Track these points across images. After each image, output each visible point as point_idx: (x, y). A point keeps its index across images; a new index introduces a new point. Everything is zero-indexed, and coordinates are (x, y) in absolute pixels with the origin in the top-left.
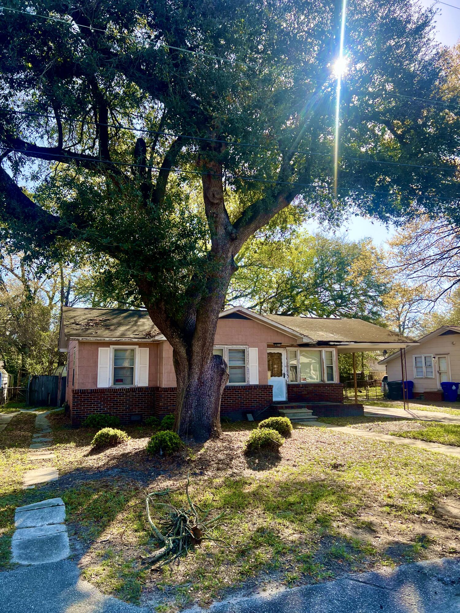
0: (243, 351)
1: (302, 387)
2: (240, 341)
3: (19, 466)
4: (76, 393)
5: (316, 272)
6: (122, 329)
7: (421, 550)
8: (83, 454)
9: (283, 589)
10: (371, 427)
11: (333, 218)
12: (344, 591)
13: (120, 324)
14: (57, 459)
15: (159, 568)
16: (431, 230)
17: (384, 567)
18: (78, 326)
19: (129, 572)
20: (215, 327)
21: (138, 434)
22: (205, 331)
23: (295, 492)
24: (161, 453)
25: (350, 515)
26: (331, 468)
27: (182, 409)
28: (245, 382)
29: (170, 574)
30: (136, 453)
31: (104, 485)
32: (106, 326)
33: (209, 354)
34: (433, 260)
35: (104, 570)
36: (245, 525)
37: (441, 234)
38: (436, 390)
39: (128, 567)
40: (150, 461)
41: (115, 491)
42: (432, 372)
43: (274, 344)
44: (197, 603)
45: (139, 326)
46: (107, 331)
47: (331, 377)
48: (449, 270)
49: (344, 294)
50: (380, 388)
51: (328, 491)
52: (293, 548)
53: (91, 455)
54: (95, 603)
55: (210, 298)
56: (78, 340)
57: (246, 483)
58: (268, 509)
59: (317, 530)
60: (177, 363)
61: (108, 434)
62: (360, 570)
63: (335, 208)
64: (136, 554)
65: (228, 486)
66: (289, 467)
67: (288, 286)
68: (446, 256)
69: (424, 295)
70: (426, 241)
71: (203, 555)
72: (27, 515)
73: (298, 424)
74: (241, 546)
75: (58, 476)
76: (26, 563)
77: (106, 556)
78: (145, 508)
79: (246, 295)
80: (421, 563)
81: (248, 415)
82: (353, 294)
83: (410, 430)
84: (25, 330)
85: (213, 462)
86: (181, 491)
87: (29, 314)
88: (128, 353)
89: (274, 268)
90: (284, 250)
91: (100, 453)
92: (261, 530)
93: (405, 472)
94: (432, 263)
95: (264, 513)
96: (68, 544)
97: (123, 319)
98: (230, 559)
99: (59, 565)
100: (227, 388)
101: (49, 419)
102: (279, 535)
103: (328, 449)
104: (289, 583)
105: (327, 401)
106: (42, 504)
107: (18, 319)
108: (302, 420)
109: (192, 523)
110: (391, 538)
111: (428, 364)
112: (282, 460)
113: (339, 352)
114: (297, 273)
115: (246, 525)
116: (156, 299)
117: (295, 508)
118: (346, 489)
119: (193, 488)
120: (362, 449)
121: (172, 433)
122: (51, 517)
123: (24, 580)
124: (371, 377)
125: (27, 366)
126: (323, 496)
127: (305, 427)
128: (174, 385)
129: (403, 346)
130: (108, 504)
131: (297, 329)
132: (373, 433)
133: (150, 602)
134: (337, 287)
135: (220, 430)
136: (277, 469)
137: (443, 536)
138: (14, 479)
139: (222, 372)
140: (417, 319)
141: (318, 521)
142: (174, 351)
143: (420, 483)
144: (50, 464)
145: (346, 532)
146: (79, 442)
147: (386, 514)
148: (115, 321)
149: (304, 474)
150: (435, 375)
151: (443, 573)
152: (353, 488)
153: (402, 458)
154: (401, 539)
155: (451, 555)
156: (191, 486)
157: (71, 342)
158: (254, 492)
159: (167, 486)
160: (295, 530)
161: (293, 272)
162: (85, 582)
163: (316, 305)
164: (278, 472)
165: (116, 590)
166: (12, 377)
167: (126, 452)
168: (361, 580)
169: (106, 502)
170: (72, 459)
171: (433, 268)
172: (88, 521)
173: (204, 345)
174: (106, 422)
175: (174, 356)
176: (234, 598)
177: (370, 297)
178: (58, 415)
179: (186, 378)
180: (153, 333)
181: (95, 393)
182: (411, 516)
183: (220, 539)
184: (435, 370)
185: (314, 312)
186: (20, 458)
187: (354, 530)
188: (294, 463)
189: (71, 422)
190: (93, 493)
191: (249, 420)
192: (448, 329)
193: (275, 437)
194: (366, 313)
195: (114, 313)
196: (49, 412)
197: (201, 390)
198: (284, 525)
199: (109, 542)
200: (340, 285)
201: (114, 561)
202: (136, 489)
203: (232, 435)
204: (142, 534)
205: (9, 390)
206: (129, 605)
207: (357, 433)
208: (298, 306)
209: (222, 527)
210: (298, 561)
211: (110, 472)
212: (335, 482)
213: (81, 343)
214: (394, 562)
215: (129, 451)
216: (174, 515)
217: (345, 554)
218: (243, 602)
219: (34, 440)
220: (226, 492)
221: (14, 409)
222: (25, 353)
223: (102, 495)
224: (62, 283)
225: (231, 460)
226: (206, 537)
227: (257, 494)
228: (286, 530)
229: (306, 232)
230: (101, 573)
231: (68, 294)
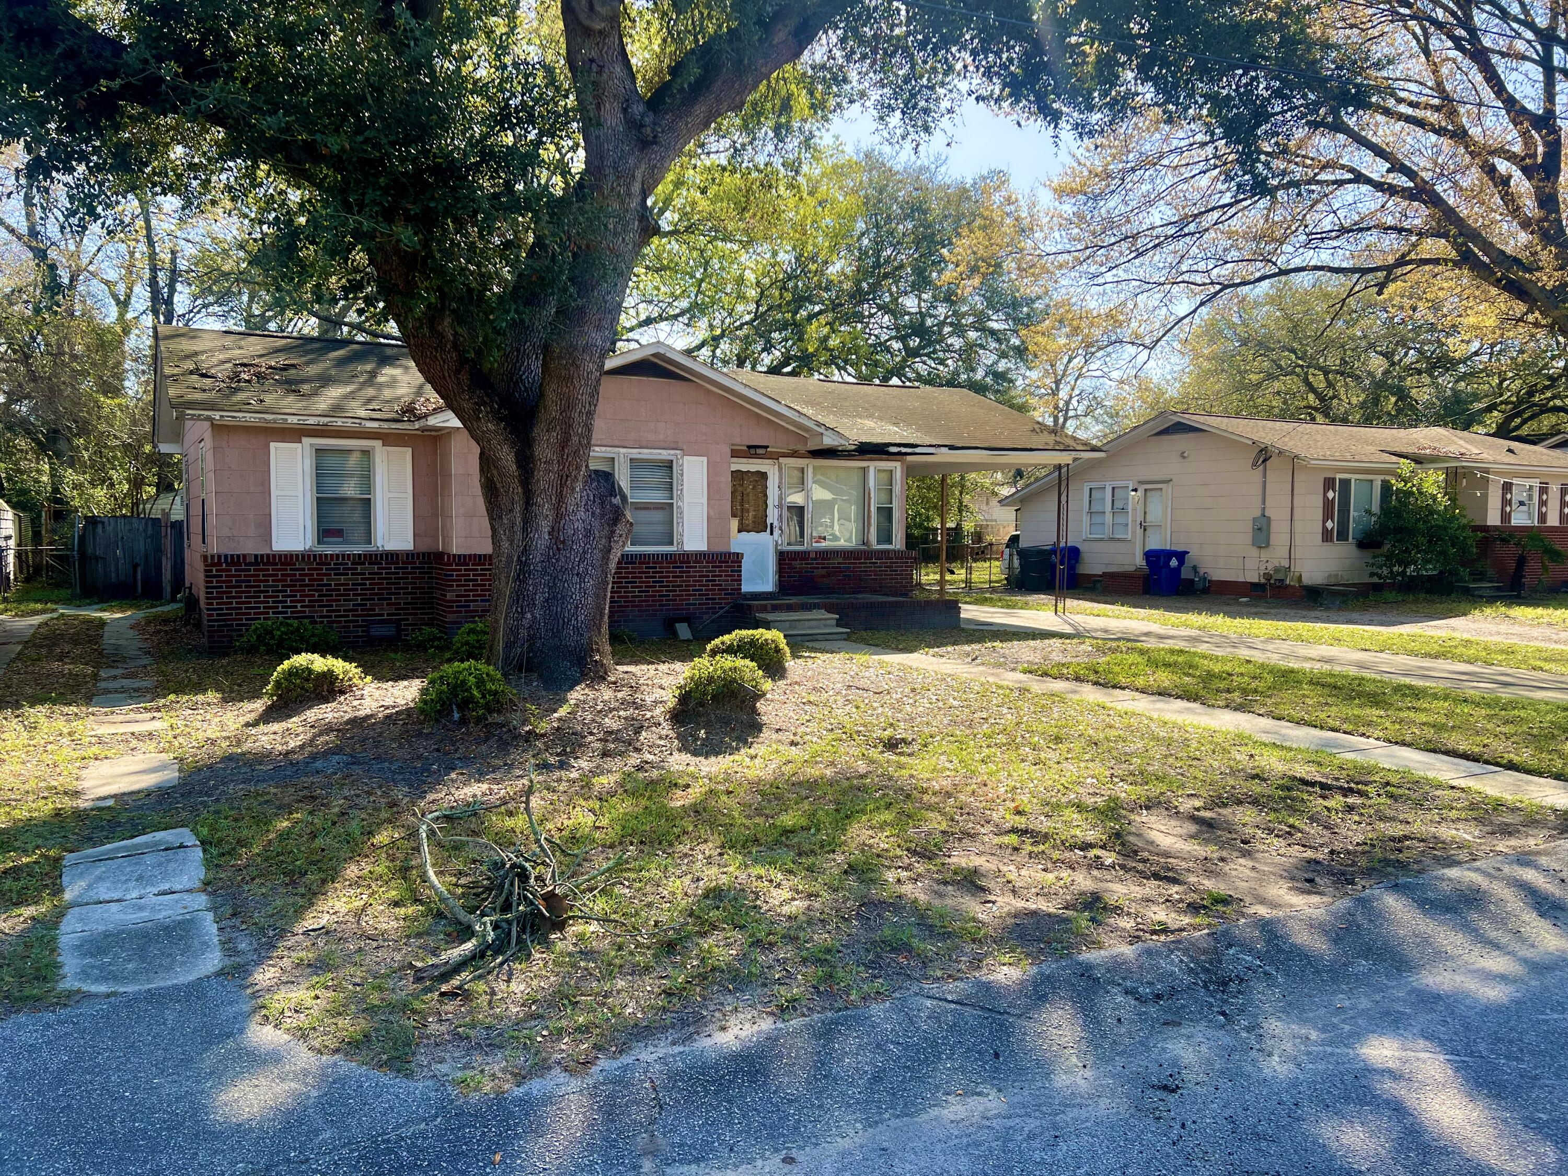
0: (669, 465)
1: (815, 559)
2: (661, 437)
3: (65, 751)
4: (214, 563)
5: (860, 259)
6: (334, 393)
7: (1087, 928)
8: (242, 720)
9: (767, 1025)
10: (977, 653)
11: (914, 107)
12: (912, 1023)
13: (325, 380)
14: (170, 733)
15: (460, 988)
16: (1161, 157)
17: (1005, 968)
18: (208, 381)
19: (383, 999)
20: (594, 394)
21: (392, 669)
22: (569, 406)
23: (797, 803)
24: (456, 716)
25: (924, 854)
26: (880, 748)
27: (510, 607)
28: (671, 543)
29: (490, 1002)
30: (388, 717)
31: (305, 797)
32: (288, 382)
33: (578, 468)
34: (1158, 237)
35: (317, 997)
36: (674, 882)
37: (1183, 170)
38: (1132, 569)
39: (380, 988)
40: (428, 736)
41: (337, 810)
42: (1127, 525)
43: (749, 447)
44: (559, 1063)
45: (381, 386)
46: (291, 398)
47: (885, 536)
48: (1195, 267)
49: (929, 322)
50: (997, 563)
51: (876, 800)
52: (792, 933)
53: (266, 722)
54: (296, 1075)
55: (582, 311)
56: (209, 418)
57: (676, 785)
58: (729, 845)
59: (849, 890)
60: (491, 490)
61: (310, 671)
62: (950, 976)
63: (921, 77)
64: (398, 957)
65: (633, 794)
66: (781, 748)
67: (788, 296)
68: (1192, 227)
69: (1126, 333)
70: (1145, 188)
71: (570, 955)
72: (97, 873)
73: (803, 647)
74: (665, 931)
75: (177, 774)
76: (102, 988)
77: (319, 966)
78: (417, 849)
79: (675, 317)
80: (1088, 955)
81: (677, 625)
82: (951, 324)
83: (1069, 659)
84: (51, 390)
85: (590, 738)
86: (511, 806)
87: (60, 346)
88: (353, 460)
89: (751, 241)
90: (782, 190)
91: (290, 717)
92: (715, 894)
93: (1054, 756)
94: (1155, 246)
95: (721, 854)
96: (216, 940)
97: (335, 366)
98: (639, 962)
99: (196, 990)
100: (627, 559)
101: (143, 631)
102: (758, 903)
103: (875, 705)
104: (782, 1009)
105: (875, 591)
106: (136, 846)
107: (27, 357)
108: (813, 638)
109: (543, 881)
110: (1020, 904)
111: (1118, 504)
112: (764, 730)
113: (910, 471)
114: (813, 259)
115: (678, 882)
116: (429, 307)
117: (796, 840)
118: (918, 795)
119: (542, 799)
120: (956, 703)
121: (482, 666)
122: (165, 876)
123: (99, 1031)
124: (978, 537)
125: (67, 491)
126: (863, 812)
127: (818, 655)
128: (486, 548)
129: (1065, 458)
130: (319, 842)
131: (809, 411)
132: (981, 668)
133: (439, 1066)
134: (910, 303)
135: (608, 661)
136: (752, 751)
137: (1139, 896)
138: (55, 783)
139: (616, 516)
140: (1101, 394)
141: (851, 869)
142: (482, 454)
143: (1089, 780)
144: (151, 746)
145: (916, 892)
146: (231, 691)
147: (1009, 851)
148: (312, 370)
149: (817, 763)
150: (1134, 532)
151: (1135, 976)
152: (934, 794)
153: (1048, 724)
154: (1043, 905)
155: (1154, 937)
156: (537, 794)
157: (188, 424)
158: (695, 804)
159: (474, 796)
160: (798, 893)
161: (801, 255)
162: (269, 1028)
163: (856, 350)
164: (753, 757)
165: (349, 1043)
166: (26, 522)
167: (362, 713)
168: (950, 998)
169: (313, 836)
170: (213, 732)
171: (1157, 258)
172: (268, 884)
173: (564, 444)
174: (302, 639)
175: (481, 470)
176: (651, 1049)
177: (993, 332)
178: (166, 621)
179: (518, 528)
180: (420, 409)
181: (268, 563)
182: (1067, 854)
183: (613, 916)
184: (1134, 521)
185: (850, 369)
186: (65, 731)
187: (936, 887)
188: (792, 737)
189: (205, 640)
190: (277, 815)
191: (682, 637)
192: (1176, 419)
193: (748, 676)
194: (979, 374)
195: (309, 347)
196: (141, 614)
197: (557, 560)
198: (771, 881)
199: (327, 933)
200: (920, 299)
201: (341, 975)
202: (393, 804)
203: (639, 674)
204: (411, 910)
205: (19, 556)
206: (386, 1078)
207: (942, 667)
208: (811, 350)
209: (617, 890)
210: (804, 961)
211: (319, 764)
212: (891, 778)
213: (218, 429)
214: (1028, 955)
215: (368, 712)
216: (496, 863)
217: (915, 942)
218: (673, 1056)
219: (102, 685)
220: (624, 806)
221: (39, 606)
222: (58, 455)
223: (302, 821)
224: (153, 256)
225: (638, 732)
226: (579, 914)
227: (704, 809)
228: (775, 892)
229: (838, 148)
230: (308, 1005)
231: (172, 291)
